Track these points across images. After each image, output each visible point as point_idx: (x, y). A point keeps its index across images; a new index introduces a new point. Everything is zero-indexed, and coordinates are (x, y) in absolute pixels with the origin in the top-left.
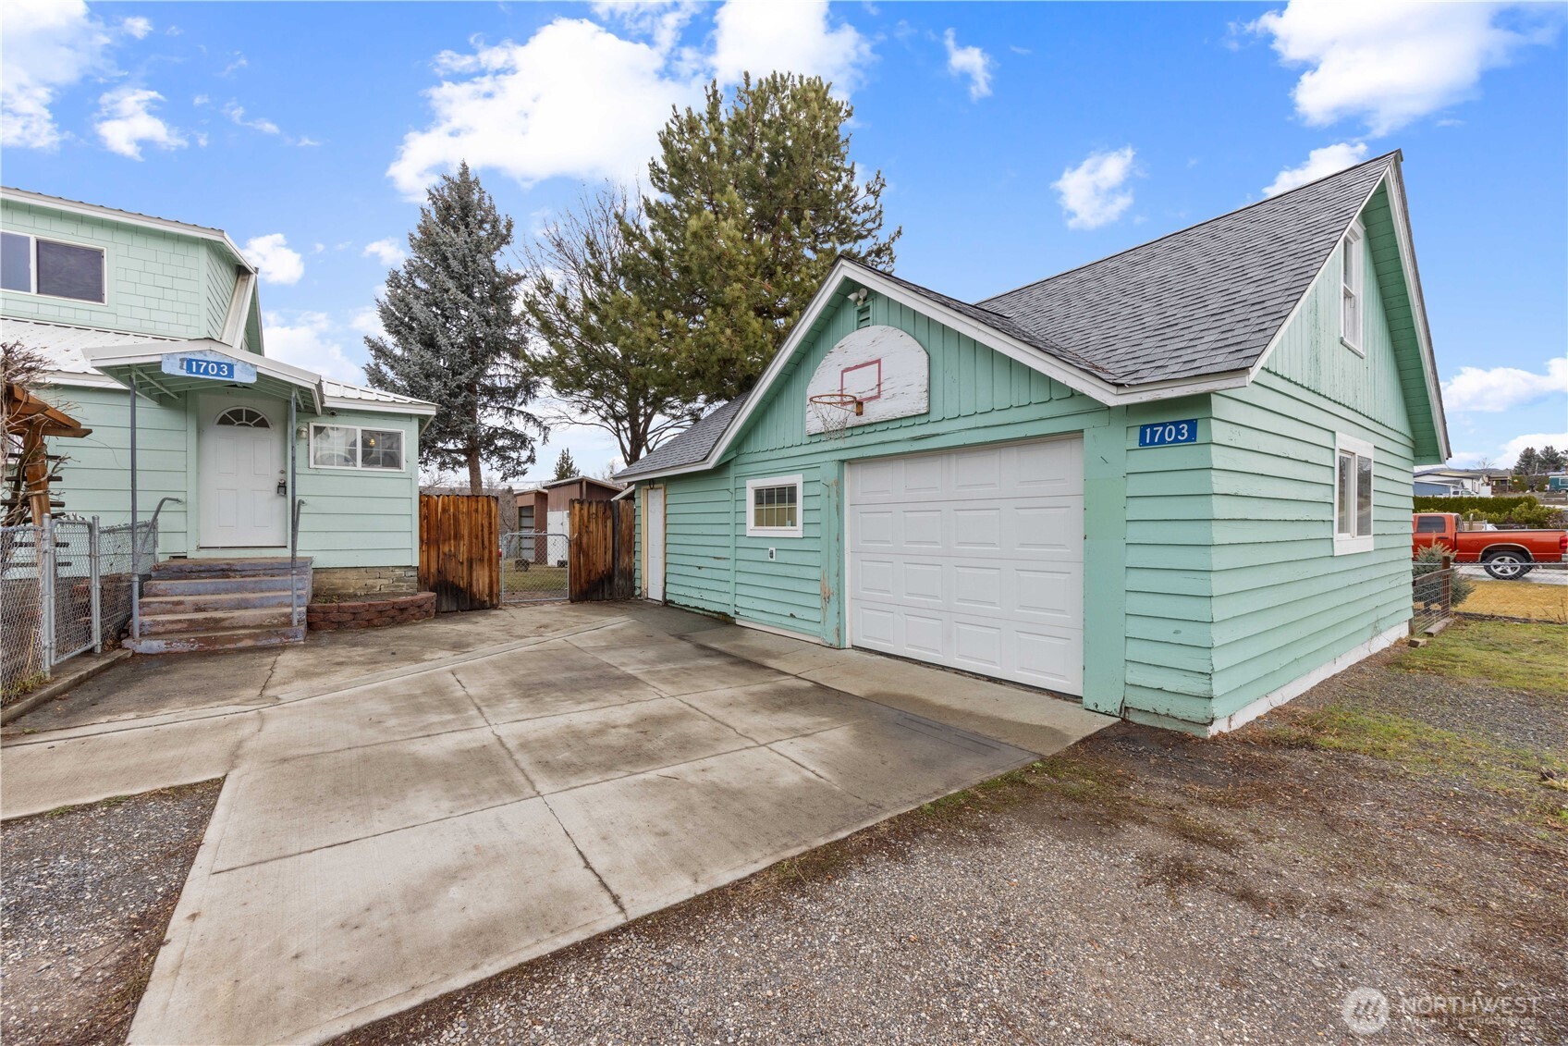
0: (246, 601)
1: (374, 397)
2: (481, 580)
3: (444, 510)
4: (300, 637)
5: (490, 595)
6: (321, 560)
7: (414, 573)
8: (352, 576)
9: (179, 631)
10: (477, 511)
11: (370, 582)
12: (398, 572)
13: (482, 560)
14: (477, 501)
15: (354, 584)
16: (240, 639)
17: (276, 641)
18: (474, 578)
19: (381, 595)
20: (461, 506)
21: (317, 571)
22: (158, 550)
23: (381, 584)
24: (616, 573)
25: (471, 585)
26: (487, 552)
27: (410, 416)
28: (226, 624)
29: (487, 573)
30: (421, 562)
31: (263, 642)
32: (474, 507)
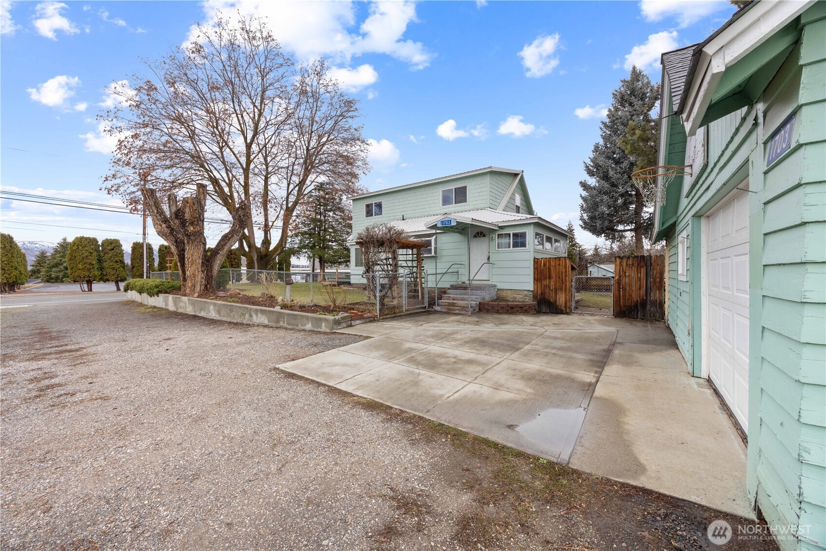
0: (463, 298)
1: (519, 218)
2: (561, 299)
3: (545, 265)
4: (470, 313)
5: (566, 307)
6: (500, 286)
7: (531, 293)
8: (509, 292)
9: (445, 305)
10: (559, 265)
11: (515, 296)
12: (525, 292)
13: (562, 289)
14: (560, 260)
15: (510, 296)
16: (456, 310)
17: (464, 312)
18: (558, 298)
19: (519, 301)
20: (552, 263)
21: (498, 290)
22: (459, 280)
23: (519, 297)
24: (649, 302)
25: (556, 302)
26: (564, 285)
27: (530, 224)
28: (456, 305)
29: (564, 296)
30: (534, 289)
31: (461, 312)
32: (558, 263)
